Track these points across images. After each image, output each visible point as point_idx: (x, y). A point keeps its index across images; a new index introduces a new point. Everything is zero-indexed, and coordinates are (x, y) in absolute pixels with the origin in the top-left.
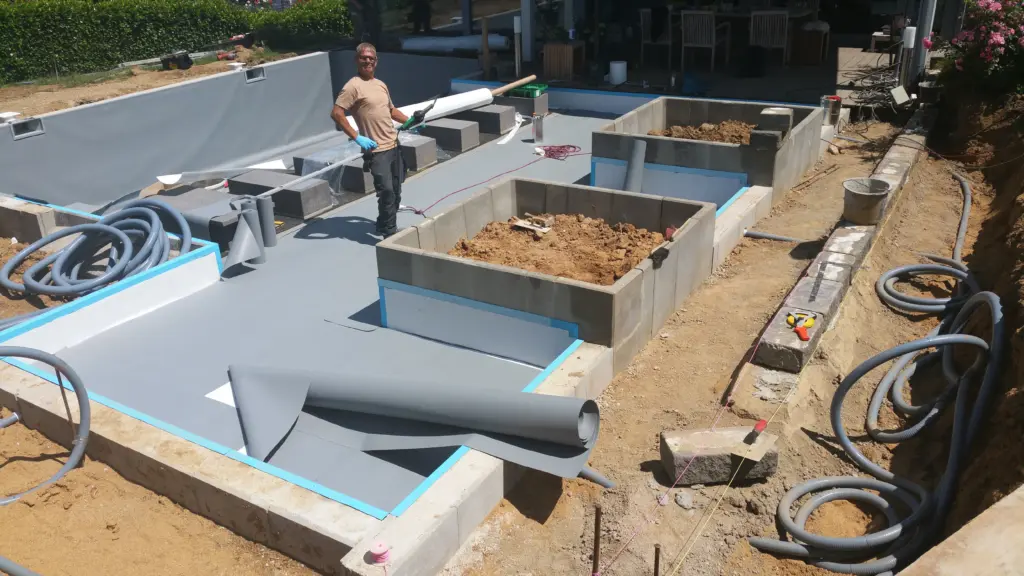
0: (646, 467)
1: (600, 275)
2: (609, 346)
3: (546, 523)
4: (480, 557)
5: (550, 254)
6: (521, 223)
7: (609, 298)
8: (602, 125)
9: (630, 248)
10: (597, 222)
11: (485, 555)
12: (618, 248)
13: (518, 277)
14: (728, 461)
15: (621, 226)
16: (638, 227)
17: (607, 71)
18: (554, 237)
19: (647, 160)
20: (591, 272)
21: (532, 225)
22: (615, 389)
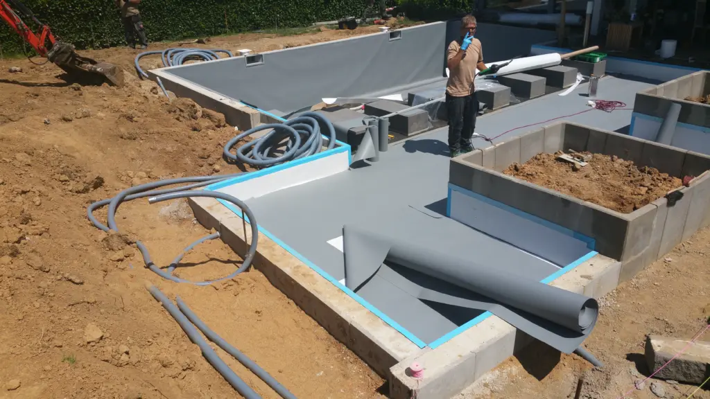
0: (630, 357)
1: (623, 204)
2: (619, 260)
3: (543, 381)
4: (488, 392)
5: (585, 182)
6: (565, 156)
8: (645, 89)
9: (652, 187)
10: (627, 163)
11: (492, 391)
12: (641, 185)
13: (552, 196)
14: (704, 368)
15: (647, 169)
16: (661, 171)
17: (659, 46)
18: (590, 171)
19: (679, 120)
20: (614, 200)
21: (573, 159)
22: (618, 293)
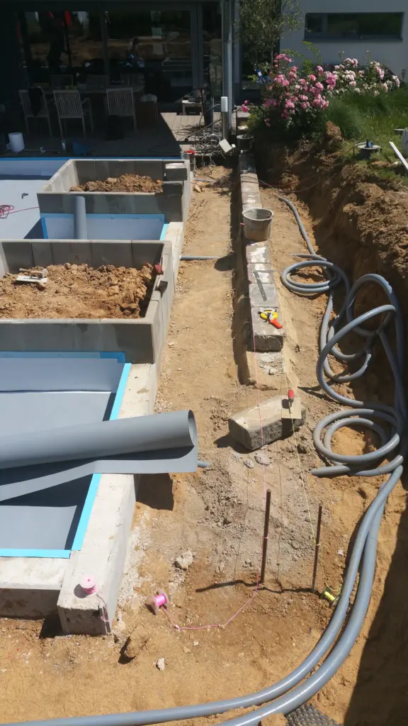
0: (221, 443)
1: (109, 309)
2: (152, 363)
3: (174, 508)
4: (143, 554)
5: (61, 299)
6: (21, 278)
7: (147, 328)
8: (41, 186)
9: (120, 283)
10: (83, 267)
11: (145, 550)
12: (111, 285)
15: (105, 268)
16: (117, 266)
17: (8, 141)
18: (55, 286)
19: (87, 213)
20: (101, 307)
21: (31, 278)
22: (162, 393)
